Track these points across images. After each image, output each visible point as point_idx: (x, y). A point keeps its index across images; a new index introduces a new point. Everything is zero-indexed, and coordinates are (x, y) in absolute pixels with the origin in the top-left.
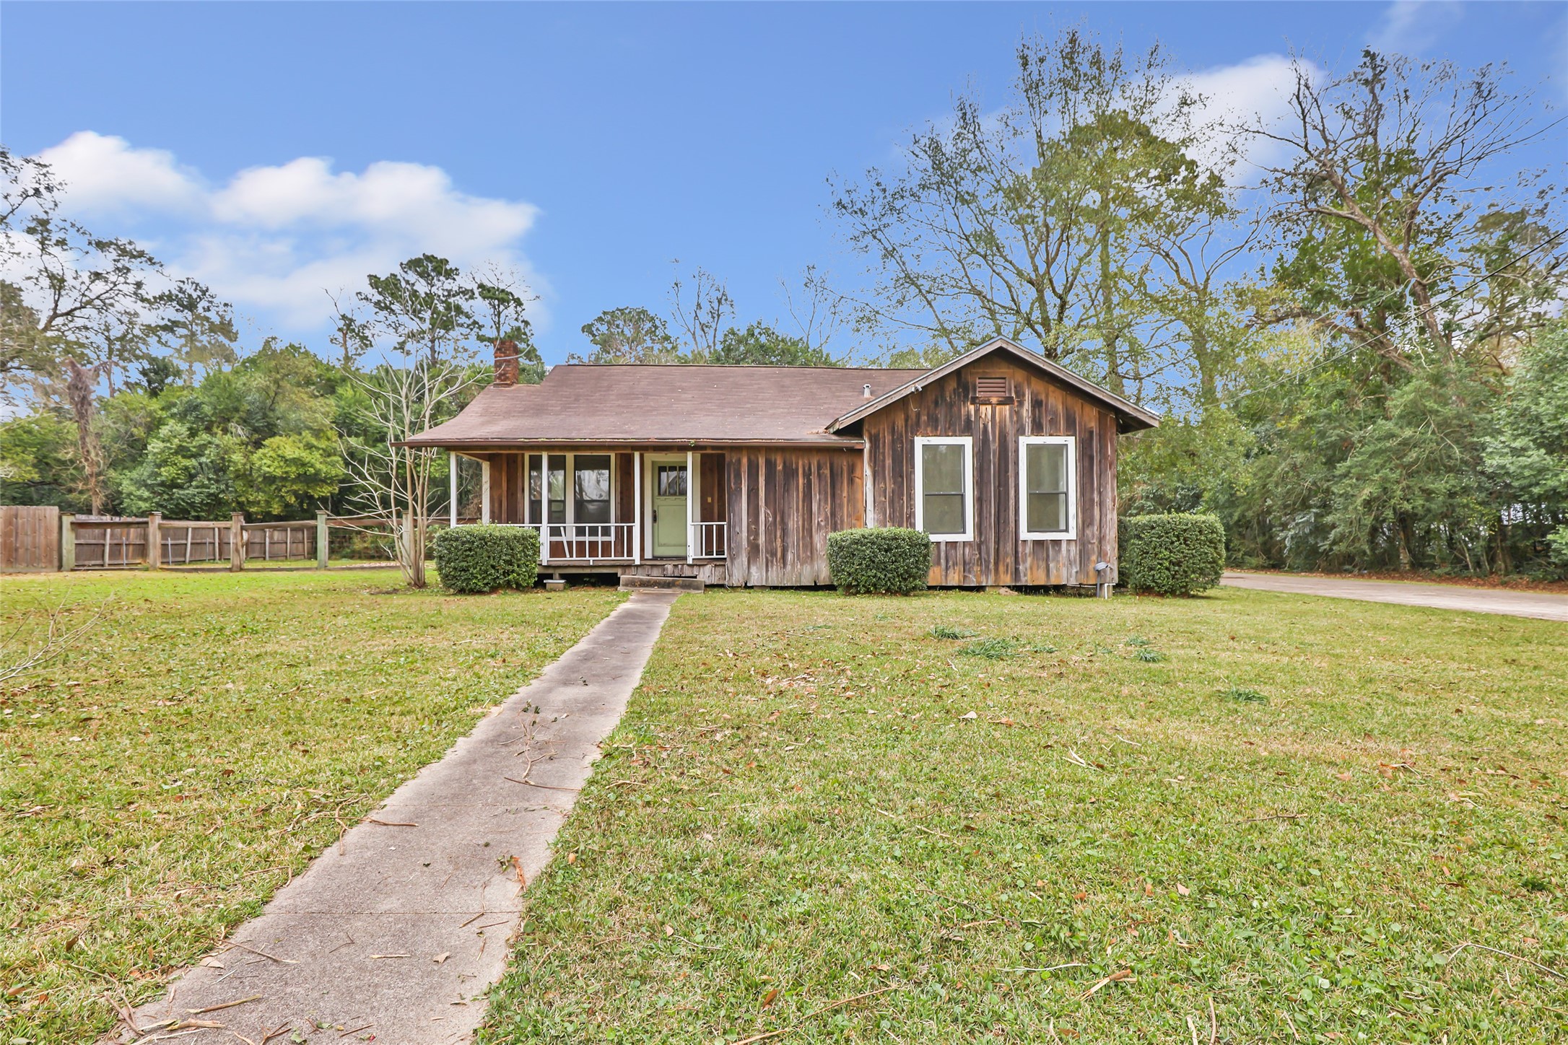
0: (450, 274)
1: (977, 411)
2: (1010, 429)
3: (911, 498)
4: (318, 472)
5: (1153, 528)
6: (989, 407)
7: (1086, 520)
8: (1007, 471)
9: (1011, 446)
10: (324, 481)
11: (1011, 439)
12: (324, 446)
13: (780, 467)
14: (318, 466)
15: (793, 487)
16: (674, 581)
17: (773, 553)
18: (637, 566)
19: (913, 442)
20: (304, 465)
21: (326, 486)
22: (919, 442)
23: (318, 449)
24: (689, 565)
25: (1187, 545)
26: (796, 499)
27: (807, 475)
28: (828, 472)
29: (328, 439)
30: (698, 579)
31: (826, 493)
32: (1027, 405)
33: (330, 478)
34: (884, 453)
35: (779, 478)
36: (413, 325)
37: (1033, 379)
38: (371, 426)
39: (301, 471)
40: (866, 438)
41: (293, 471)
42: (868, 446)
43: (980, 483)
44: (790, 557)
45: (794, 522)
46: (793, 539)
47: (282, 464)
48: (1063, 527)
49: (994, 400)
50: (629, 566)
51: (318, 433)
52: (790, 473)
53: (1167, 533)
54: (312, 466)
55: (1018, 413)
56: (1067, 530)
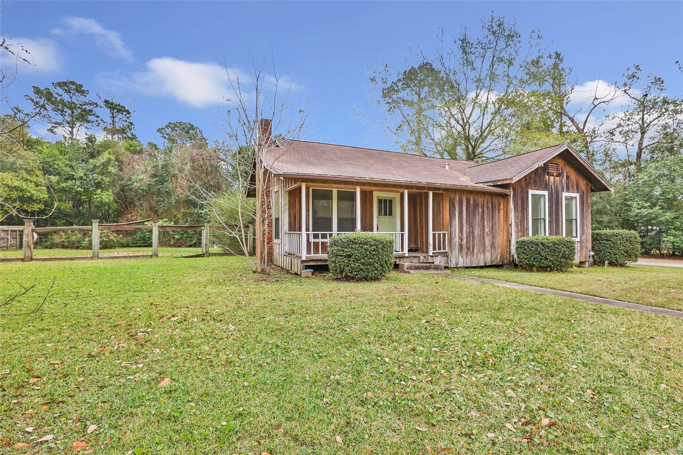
0: (82, 92)
1: (549, 179)
2: (560, 189)
3: (527, 221)
4: (32, 195)
5: (616, 236)
6: (553, 177)
7: (583, 233)
8: (559, 209)
9: (560, 196)
10: (35, 201)
11: (560, 193)
12: (35, 180)
13: (472, 202)
14: (33, 192)
15: (477, 213)
16: (430, 266)
17: (468, 249)
18: (407, 257)
19: (528, 192)
20: (22, 191)
21: (36, 205)
22: (531, 192)
23: (31, 181)
24: (431, 256)
25: (631, 244)
26: (478, 218)
27: (483, 207)
28: (490, 205)
29: (37, 176)
30: (435, 264)
31: (490, 217)
32: (565, 178)
33: (38, 200)
34: (517, 197)
35: (471, 208)
36: (60, 119)
37: (566, 165)
38: (63, 170)
39: (21, 194)
40: (511, 189)
41: (15, 194)
42: (512, 193)
43: (550, 214)
44: (475, 250)
45: (477, 232)
46: (476, 241)
47: (6, 189)
48: (574, 235)
49: (555, 174)
50: (404, 257)
51: (28, 172)
52: (476, 205)
53: (623, 238)
54: (30, 192)
55: (562, 181)
56: (577, 237)
